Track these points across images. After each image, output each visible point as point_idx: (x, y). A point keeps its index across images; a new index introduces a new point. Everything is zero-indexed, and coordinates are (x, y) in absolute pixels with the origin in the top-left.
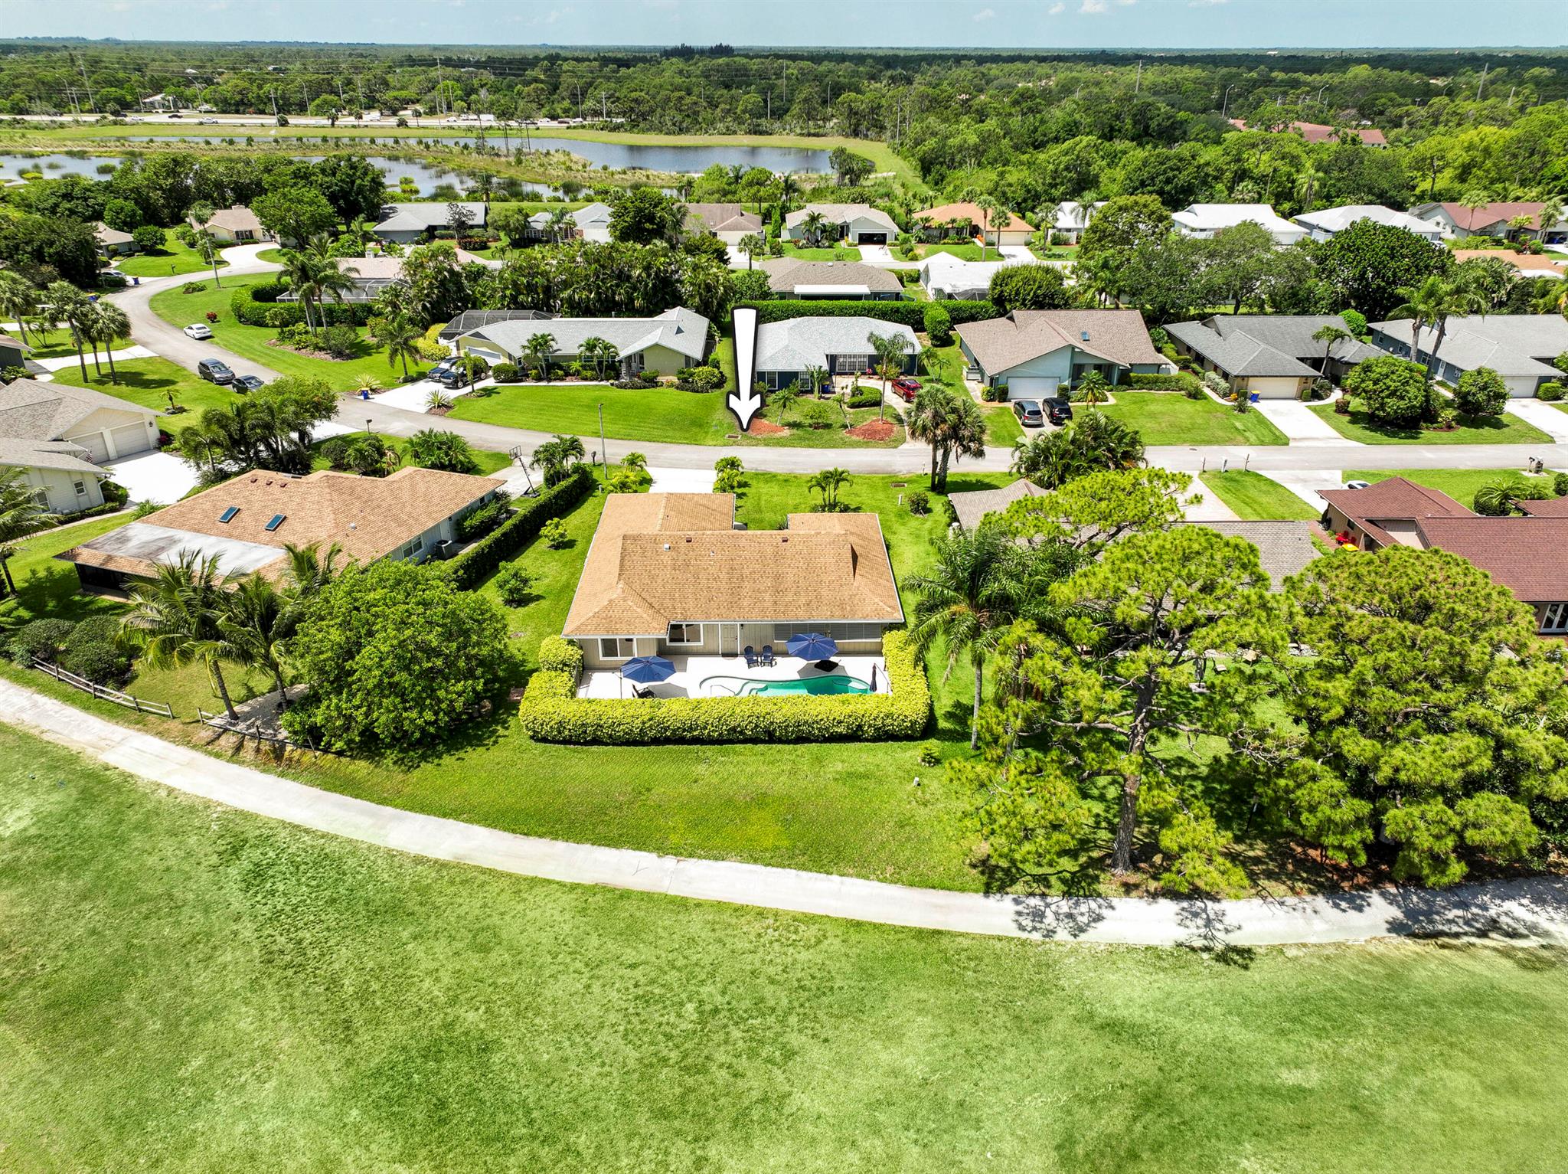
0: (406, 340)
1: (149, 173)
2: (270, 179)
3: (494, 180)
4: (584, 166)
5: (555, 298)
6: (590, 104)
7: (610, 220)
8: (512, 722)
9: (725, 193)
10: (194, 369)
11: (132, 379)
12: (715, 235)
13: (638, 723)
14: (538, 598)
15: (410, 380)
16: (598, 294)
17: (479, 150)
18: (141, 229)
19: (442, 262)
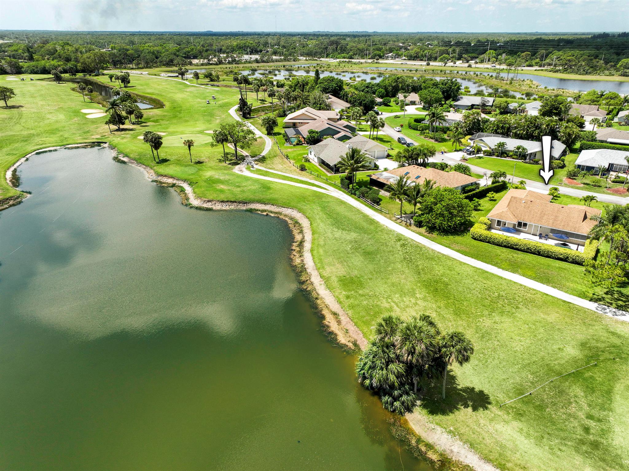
0: (459, 138)
1: (390, 81)
2: (425, 85)
3: (499, 90)
4: (537, 86)
5: (511, 132)
6: (548, 61)
7: (540, 108)
8: (468, 233)
9: (594, 101)
10: (396, 139)
11: (381, 140)
12: (583, 117)
13: (502, 240)
14: (482, 210)
15: (456, 151)
16: (527, 132)
17: (496, 78)
18: (385, 98)
19: (475, 116)
